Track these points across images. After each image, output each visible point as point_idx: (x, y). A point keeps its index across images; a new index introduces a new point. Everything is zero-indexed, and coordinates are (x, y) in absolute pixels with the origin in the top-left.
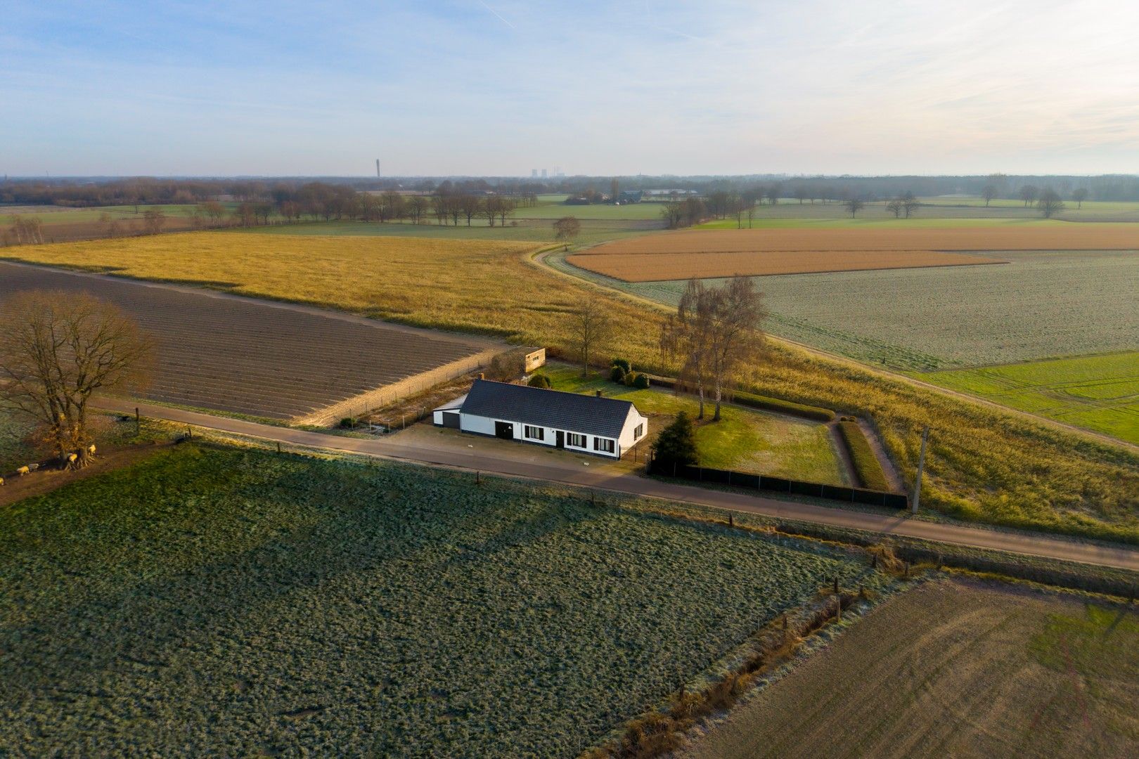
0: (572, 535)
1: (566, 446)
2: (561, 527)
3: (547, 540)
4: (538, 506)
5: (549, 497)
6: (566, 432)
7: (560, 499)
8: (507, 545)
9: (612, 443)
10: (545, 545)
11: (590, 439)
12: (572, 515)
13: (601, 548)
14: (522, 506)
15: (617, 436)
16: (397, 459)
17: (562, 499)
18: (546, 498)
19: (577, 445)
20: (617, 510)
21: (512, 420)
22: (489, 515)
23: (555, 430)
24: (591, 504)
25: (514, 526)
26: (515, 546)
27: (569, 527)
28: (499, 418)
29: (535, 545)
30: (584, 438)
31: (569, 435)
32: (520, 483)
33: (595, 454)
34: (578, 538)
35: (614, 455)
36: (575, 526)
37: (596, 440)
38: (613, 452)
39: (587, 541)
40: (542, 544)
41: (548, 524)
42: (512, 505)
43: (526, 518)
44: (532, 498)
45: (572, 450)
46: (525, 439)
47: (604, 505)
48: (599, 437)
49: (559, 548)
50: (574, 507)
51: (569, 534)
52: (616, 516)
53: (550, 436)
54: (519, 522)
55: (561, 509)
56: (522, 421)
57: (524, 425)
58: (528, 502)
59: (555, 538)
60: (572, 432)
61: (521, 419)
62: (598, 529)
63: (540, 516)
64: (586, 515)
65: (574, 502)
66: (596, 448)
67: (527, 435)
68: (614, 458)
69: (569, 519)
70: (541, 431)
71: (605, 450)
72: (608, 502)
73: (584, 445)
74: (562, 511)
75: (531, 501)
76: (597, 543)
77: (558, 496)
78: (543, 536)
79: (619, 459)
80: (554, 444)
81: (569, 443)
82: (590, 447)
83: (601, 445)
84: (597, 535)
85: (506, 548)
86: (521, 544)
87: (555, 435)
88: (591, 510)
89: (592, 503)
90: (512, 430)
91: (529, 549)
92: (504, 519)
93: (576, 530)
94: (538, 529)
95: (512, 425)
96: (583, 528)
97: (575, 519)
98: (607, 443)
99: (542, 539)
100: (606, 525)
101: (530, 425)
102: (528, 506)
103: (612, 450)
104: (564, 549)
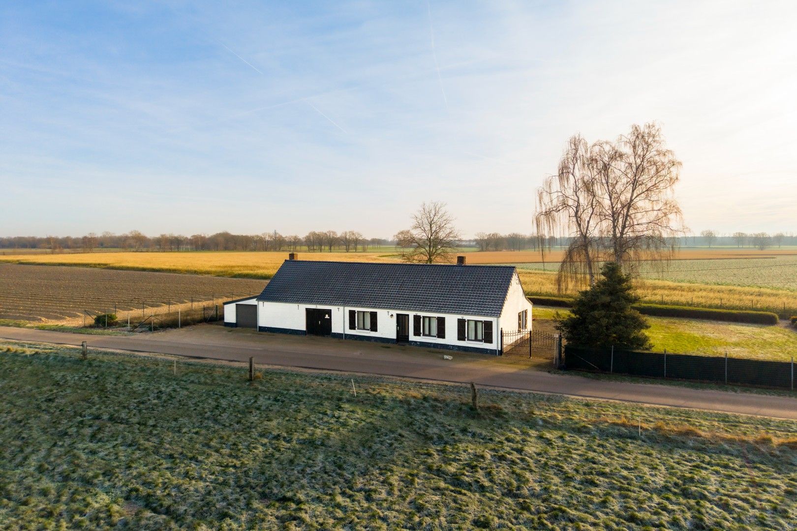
0: (439, 472)
1: (412, 337)
2: (409, 455)
3: (375, 485)
4: (359, 414)
5: (383, 399)
6: (411, 314)
7: (405, 402)
8: (263, 496)
9: (488, 326)
10: (369, 499)
11: (451, 321)
12: (433, 430)
13: (525, 508)
14: (325, 414)
15: (497, 313)
16: (136, 353)
17: (409, 404)
18: (378, 402)
19: (429, 335)
20: (529, 421)
21: (331, 304)
22: (247, 430)
23: (395, 312)
24: (472, 412)
25: (294, 450)
26: (284, 500)
27: (429, 455)
28: (311, 302)
29: (339, 499)
30: (441, 322)
31: (417, 318)
32: (330, 379)
33: (459, 347)
34: (456, 481)
35: (493, 346)
36: (443, 451)
37: (461, 323)
38: (491, 342)
39: (482, 489)
40: (360, 496)
41: (376, 447)
42: (305, 412)
43: (328, 437)
44: (349, 401)
45: (423, 344)
46: (349, 332)
47: (499, 413)
48: (466, 317)
49: (405, 507)
50: (436, 416)
51: (429, 469)
52: (533, 433)
53: (387, 327)
54: (311, 443)
55: (407, 419)
56: (345, 303)
57: (348, 309)
58: (339, 408)
59: (394, 480)
60: (422, 314)
61: (343, 300)
62: (502, 458)
63: (361, 431)
64: (464, 431)
65: (434, 408)
66: (461, 336)
67: (352, 326)
68: (492, 352)
69: (427, 438)
70: (374, 316)
71: (476, 339)
72: (506, 406)
73: (441, 334)
74: (411, 424)
75: (346, 406)
76: (510, 493)
77: (400, 397)
78: (363, 474)
79: (501, 352)
80: (393, 335)
81: (417, 333)
82: (451, 338)
83: (470, 331)
84: (502, 473)
85: (256, 504)
86: (301, 496)
87: (394, 320)
88: (471, 422)
89: (473, 409)
90: (330, 320)
91: (320, 509)
92: (277, 437)
93: (447, 461)
94: (352, 459)
95: (329, 312)
96: (464, 456)
97: (440, 438)
98: (480, 325)
99: (360, 482)
100: (520, 451)
101: (357, 309)
102: (337, 413)
103: (488, 338)
104: (420, 509)
